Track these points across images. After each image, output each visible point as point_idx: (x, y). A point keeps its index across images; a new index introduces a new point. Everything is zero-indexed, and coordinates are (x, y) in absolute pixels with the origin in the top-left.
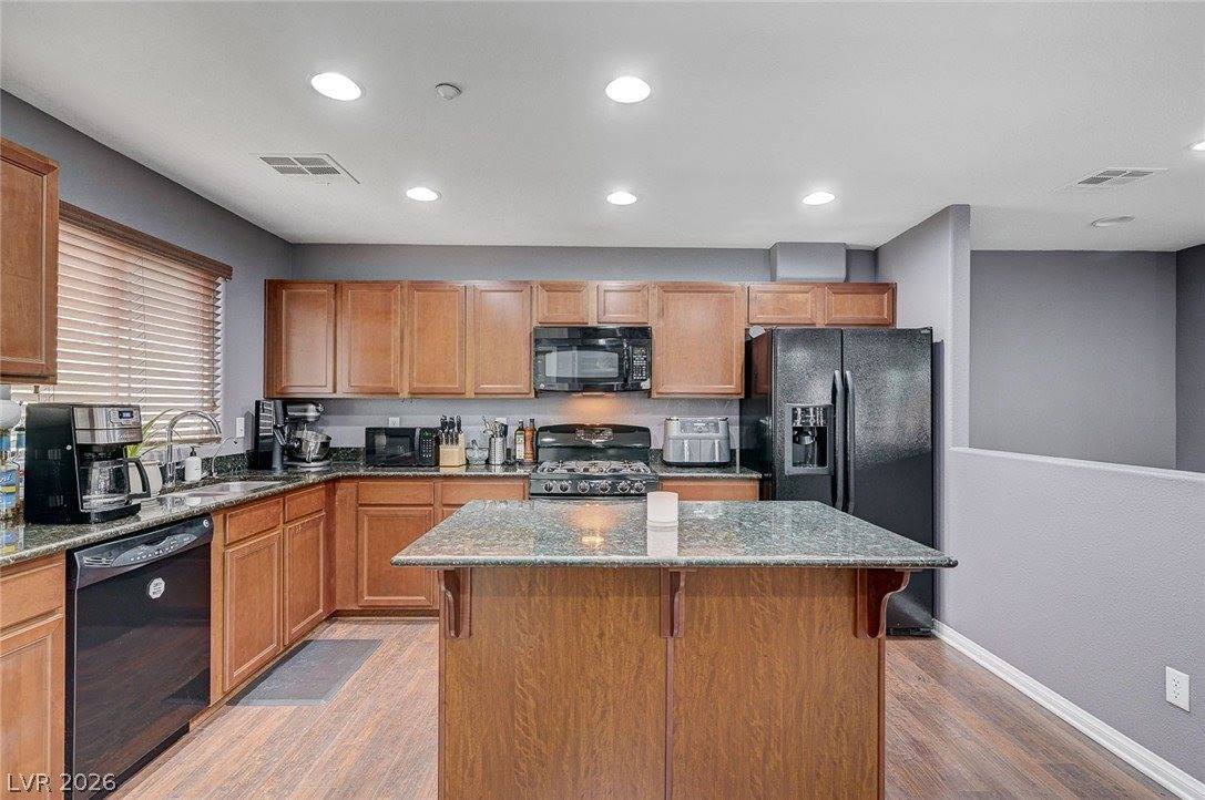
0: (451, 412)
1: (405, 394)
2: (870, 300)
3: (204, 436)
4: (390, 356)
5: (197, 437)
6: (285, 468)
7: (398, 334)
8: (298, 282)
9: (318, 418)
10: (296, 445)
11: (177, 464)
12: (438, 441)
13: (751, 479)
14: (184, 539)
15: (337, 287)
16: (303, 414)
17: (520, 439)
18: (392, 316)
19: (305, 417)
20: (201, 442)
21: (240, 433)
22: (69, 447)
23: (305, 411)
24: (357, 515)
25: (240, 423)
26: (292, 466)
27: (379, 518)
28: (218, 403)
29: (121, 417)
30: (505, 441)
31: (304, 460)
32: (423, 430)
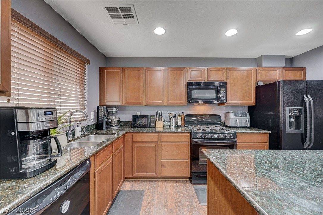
0: (159, 110)
1: (145, 104)
2: (297, 73)
3: (81, 119)
4: (140, 92)
5: (79, 119)
6: (107, 128)
7: (142, 85)
8: (110, 68)
9: (116, 112)
10: (110, 121)
11: (73, 130)
12: (155, 120)
13: (267, 133)
14: (80, 174)
15: (123, 69)
16: (112, 111)
17: (180, 118)
18: (140, 79)
19: (112, 112)
20: (80, 121)
21: (92, 117)
22: (13, 134)
23: (112, 110)
24: (132, 145)
25: (92, 114)
26: (109, 128)
27: (140, 146)
28: (86, 107)
29: (45, 115)
30: (175, 120)
31: (112, 126)
32: (151, 116)
